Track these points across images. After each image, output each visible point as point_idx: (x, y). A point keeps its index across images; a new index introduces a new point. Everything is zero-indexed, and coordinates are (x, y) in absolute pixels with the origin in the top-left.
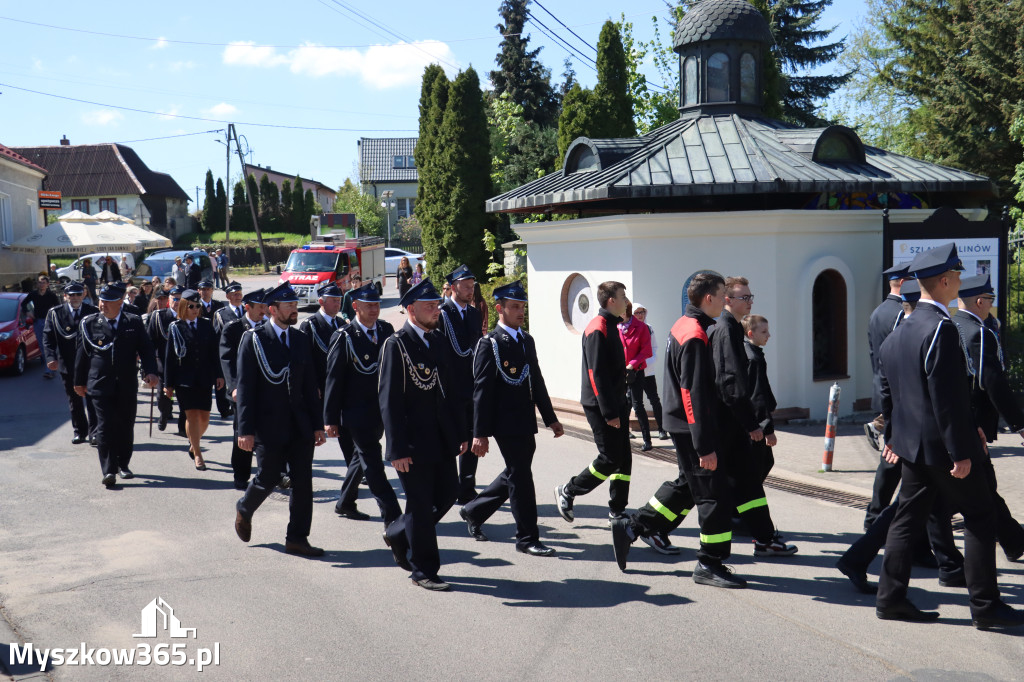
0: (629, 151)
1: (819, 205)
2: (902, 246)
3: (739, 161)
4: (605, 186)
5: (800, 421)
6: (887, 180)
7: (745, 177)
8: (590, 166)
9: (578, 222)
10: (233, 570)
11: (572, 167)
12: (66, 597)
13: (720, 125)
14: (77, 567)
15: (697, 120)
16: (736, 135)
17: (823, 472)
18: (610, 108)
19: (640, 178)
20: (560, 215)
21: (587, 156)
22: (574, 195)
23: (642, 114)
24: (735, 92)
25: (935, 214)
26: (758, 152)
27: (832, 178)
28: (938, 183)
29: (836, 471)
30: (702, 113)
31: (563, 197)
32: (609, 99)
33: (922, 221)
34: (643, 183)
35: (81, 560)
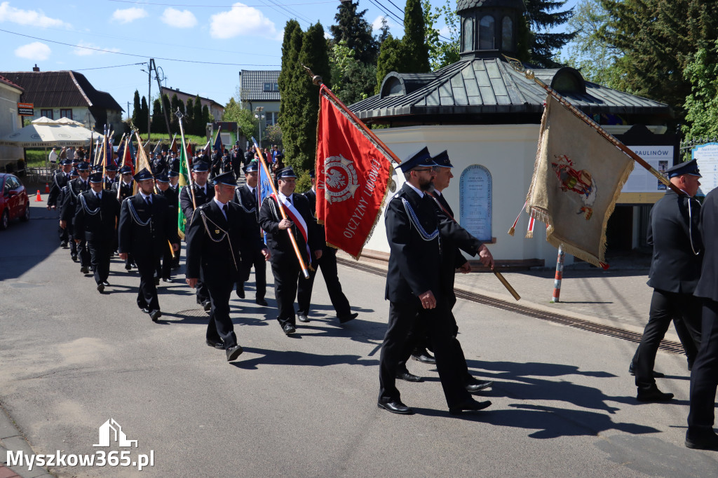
0: (425, 82)
3: (500, 91)
4: (408, 105)
5: (538, 268)
6: (600, 105)
7: (504, 101)
8: (398, 92)
9: (389, 130)
10: (151, 365)
11: (386, 92)
12: (36, 383)
13: (488, 66)
14: (43, 362)
15: (472, 62)
16: (499, 73)
17: (553, 302)
18: (413, 52)
19: (431, 102)
20: (378, 125)
21: (396, 85)
22: (387, 112)
23: (434, 57)
24: (498, 43)
25: (632, 128)
26: (513, 84)
28: (634, 107)
29: (561, 302)
30: (476, 57)
31: (379, 113)
32: (412, 46)
33: (623, 133)
34: (434, 104)
35: (46, 357)
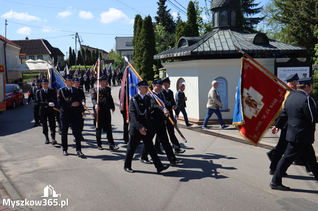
0: (197, 41)
1: (255, 57)
2: (280, 69)
3: (231, 44)
4: (190, 51)
6: (276, 49)
7: (233, 48)
8: (185, 45)
9: (182, 62)
10: (78, 168)
11: (180, 45)
12: (28, 176)
13: (225, 33)
14: (31, 166)
15: (218, 31)
16: (229, 35)
18: (192, 27)
19: (200, 49)
20: (176, 60)
21: (184, 42)
22: (181, 54)
23: (201, 29)
24: (229, 23)
25: (290, 59)
26: (236, 41)
27: (259, 49)
28: (291, 50)
30: (219, 29)
31: (177, 55)
32: (191, 25)
33: (286, 62)
34: (202, 50)
35: (32, 164)
